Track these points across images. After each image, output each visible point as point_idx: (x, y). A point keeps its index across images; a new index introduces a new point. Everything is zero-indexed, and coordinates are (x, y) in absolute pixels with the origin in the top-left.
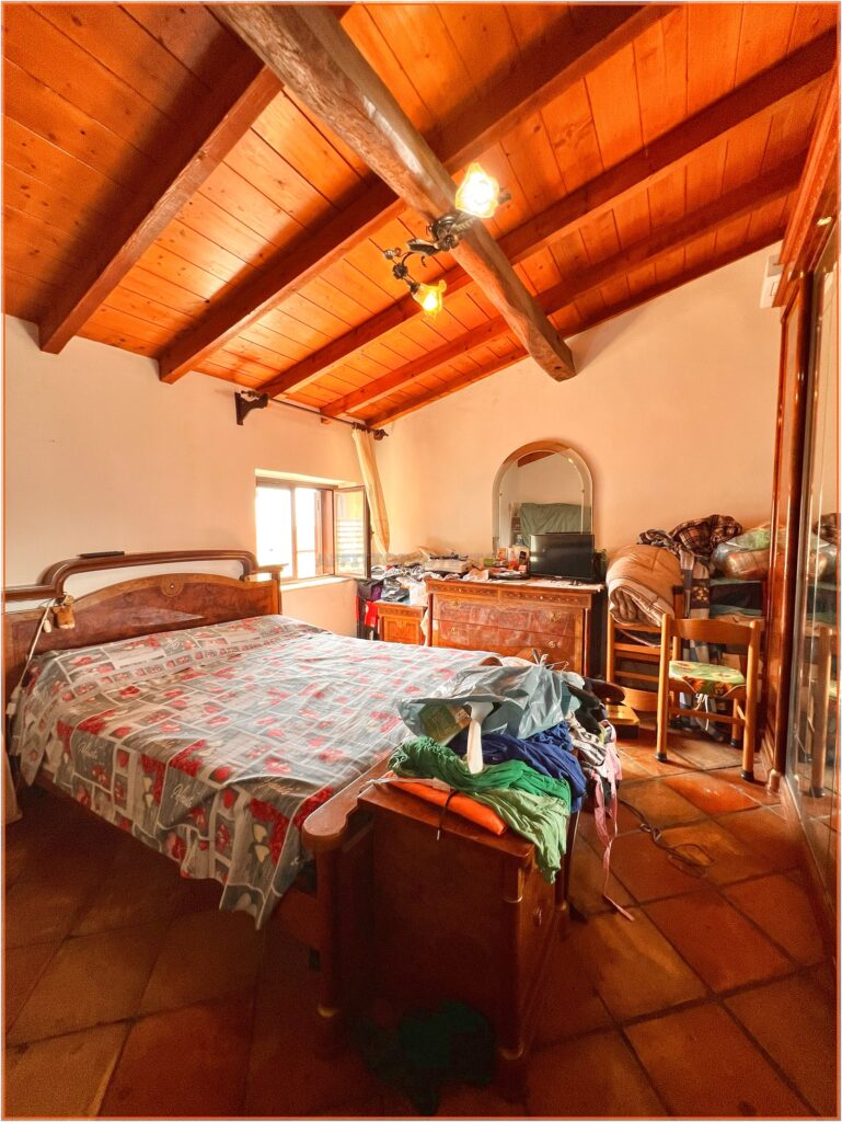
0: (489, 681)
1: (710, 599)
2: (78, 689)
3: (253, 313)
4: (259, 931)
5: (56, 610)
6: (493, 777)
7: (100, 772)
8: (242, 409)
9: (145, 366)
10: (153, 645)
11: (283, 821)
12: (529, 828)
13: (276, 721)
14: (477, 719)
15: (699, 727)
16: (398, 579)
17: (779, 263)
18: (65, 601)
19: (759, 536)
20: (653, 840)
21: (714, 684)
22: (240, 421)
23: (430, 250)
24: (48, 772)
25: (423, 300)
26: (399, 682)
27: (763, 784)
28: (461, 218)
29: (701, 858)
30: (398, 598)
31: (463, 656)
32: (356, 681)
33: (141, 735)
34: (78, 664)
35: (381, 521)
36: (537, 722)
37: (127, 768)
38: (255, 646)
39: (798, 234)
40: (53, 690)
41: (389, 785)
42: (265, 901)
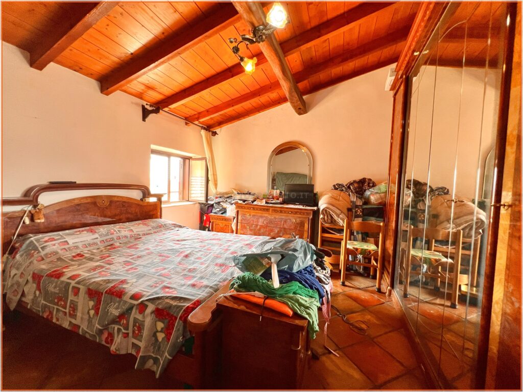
0: (279, 245)
1: (363, 214)
2: (46, 255)
3: (157, 63)
4: (158, 379)
5: (33, 212)
6: (285, 290)
7: (60, 299)
8: (145, 113)
9: (94, 85)
10: (92, 232)
11: (173, 318)
12: (304, 312)
13: (165, 269)
14: (275, 262)
15: (357, 270)
16: (221, 203)
17: (395, 72)
18: (39, 207)
19: (383, 187)
20: (343, 320)
21: (366, 250)
22: (144, 119)
23: (252, 42)
24: (24, 302)
25: (246, 65)
26: (227, 250)
27: (385, 293)
28: (268, 27)
29: (364, 326)
30: (221, 212)
31: (256, 238)
32: (205, 250)
33: (87, 278)
34: (46, 242)
35: (214, 175)
36: (301, 264)
37: (78, 296)
38: (149, 234)
39: (405, 58)
40: (30, 256)
41: (231, 296)
42: (162, 362)
